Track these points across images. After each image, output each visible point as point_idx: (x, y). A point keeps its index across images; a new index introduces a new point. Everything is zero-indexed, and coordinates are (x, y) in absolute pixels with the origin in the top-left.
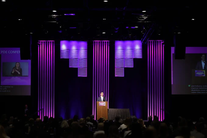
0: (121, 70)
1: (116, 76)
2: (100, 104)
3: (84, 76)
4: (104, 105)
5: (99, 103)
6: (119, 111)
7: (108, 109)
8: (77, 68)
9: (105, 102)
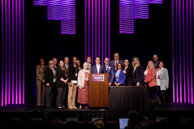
0: (128, 23)
1: (121, 32)
2: (95, 78)
3: (70, 32)
4: (103, 79)
5: (94, 75)
6: (129, 90)
7: (109, 88)
8: (60, 21)
9: (103, 75)
